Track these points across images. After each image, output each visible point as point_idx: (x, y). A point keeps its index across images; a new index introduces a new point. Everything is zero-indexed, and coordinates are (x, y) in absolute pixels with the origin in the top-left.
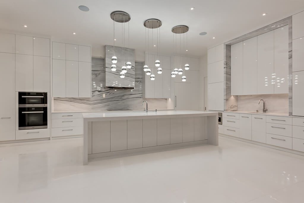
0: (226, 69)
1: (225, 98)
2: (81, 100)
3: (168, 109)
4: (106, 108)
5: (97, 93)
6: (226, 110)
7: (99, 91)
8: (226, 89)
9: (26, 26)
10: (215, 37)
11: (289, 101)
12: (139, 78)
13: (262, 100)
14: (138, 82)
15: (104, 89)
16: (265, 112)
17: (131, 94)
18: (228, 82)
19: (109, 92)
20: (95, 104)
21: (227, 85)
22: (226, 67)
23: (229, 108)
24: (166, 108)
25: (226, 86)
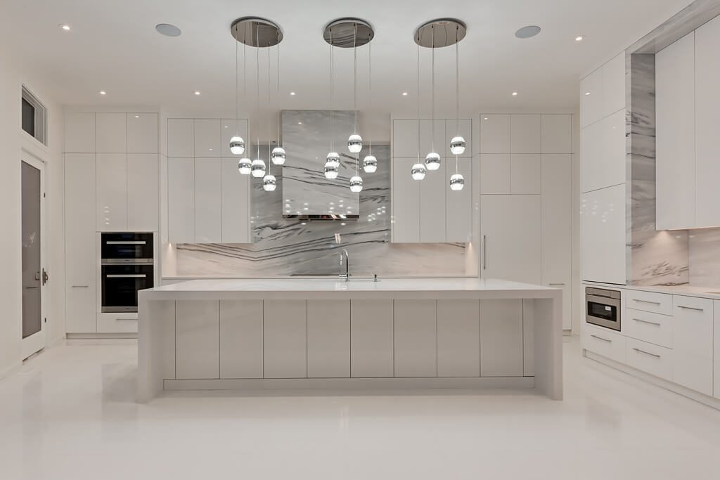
0: (632, 138)
1: (630, 241)
2: (230, 249)
3: (467, 275)
4: (291, 269)
5: (269, 231)
6: (635, 282)
7: (274, 228)
8: (635, 209)
9: (103, 93)
10: (583, 36)
12: (378, 189)
14: (375, 200)
15: (285, 221)
17: (355, 234)
18: (642, 185)
19: (298, 229)
20: (267, 258)
21: (639, 195)
22: (632, 132)
23: (648, 273)
24: (464, 271)
25: (632, 198)
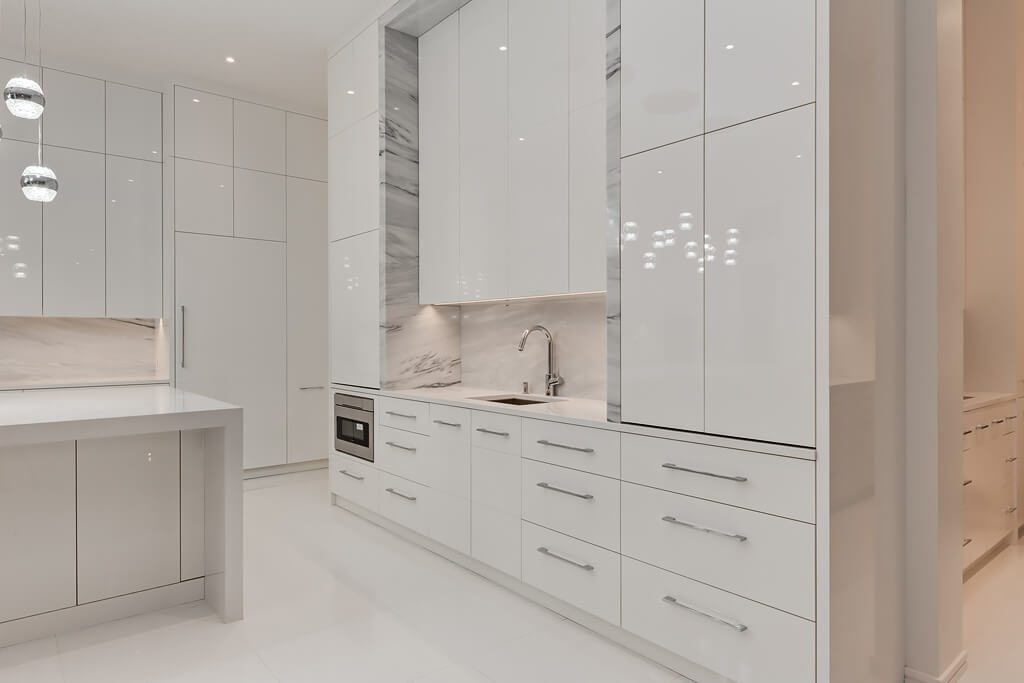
0: (387, 158)
1: (384, 321)
6: (391, 385)
8: (390, 270)
11: (609, 334)
13: (539, 328)
16: (555, 394)
18: (402, 234)
21: (396, 249)
22: (387, 151)
23: (407, 370)
24: (153, 371)
25: (387, 253)
